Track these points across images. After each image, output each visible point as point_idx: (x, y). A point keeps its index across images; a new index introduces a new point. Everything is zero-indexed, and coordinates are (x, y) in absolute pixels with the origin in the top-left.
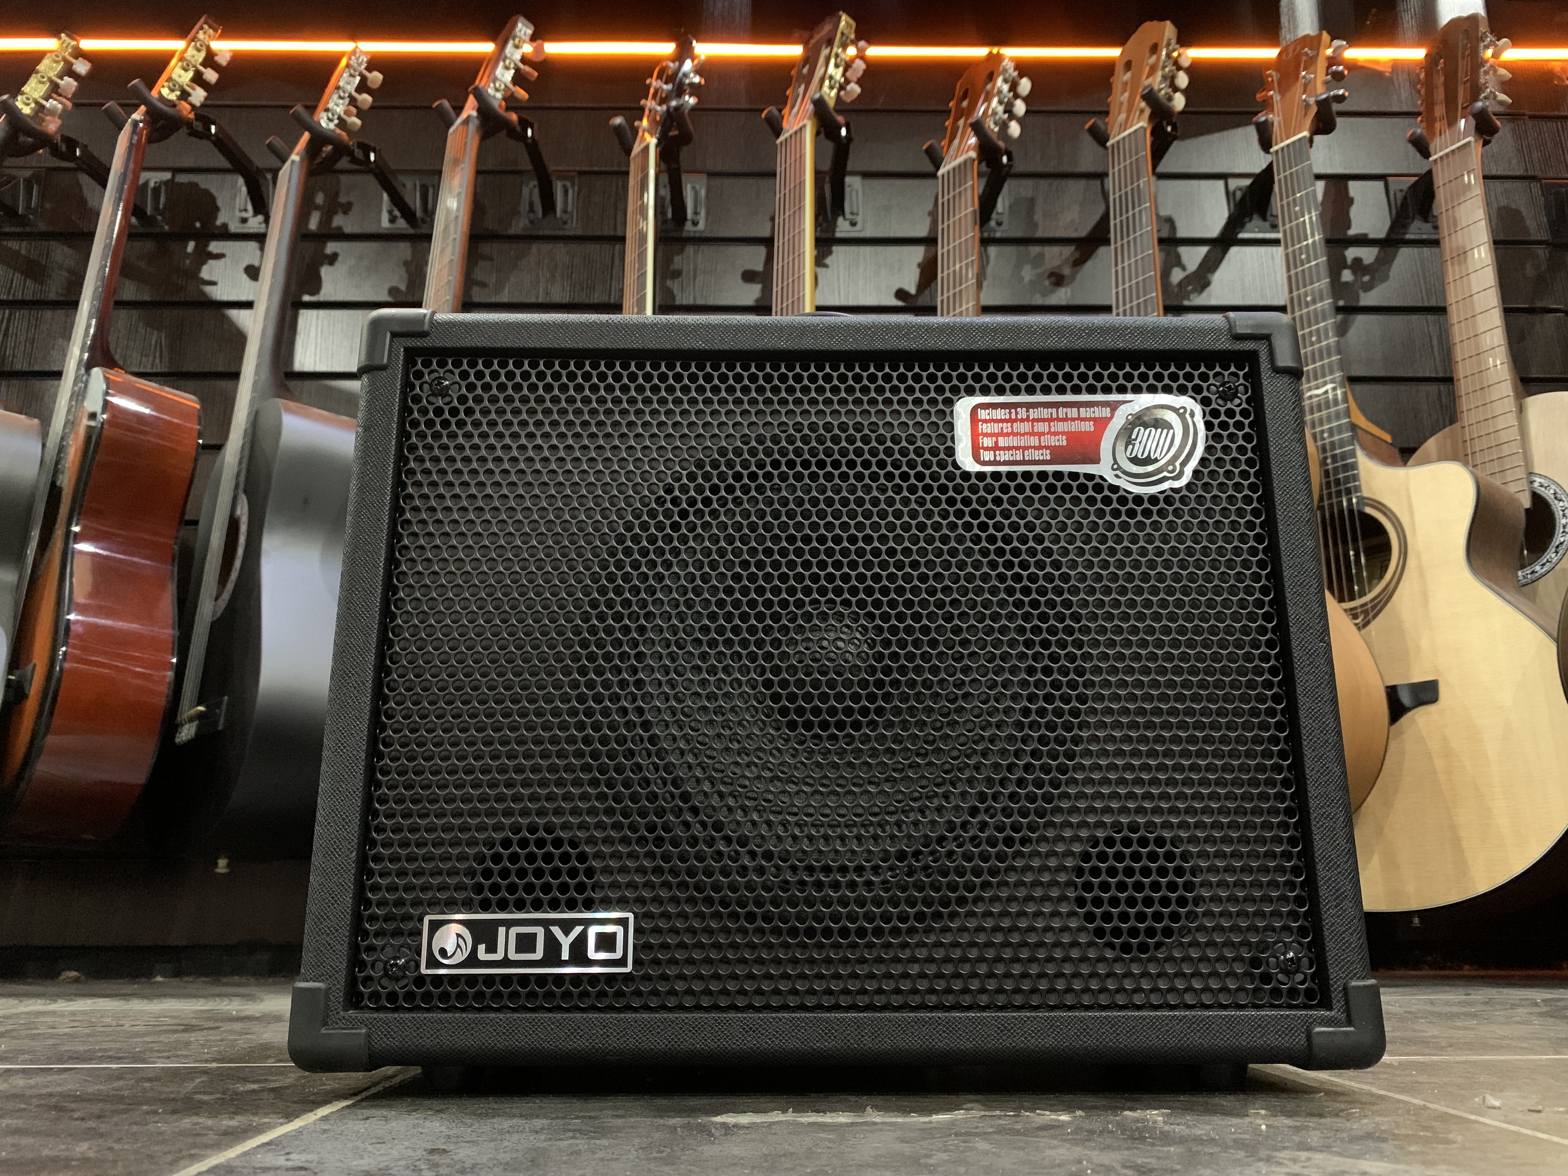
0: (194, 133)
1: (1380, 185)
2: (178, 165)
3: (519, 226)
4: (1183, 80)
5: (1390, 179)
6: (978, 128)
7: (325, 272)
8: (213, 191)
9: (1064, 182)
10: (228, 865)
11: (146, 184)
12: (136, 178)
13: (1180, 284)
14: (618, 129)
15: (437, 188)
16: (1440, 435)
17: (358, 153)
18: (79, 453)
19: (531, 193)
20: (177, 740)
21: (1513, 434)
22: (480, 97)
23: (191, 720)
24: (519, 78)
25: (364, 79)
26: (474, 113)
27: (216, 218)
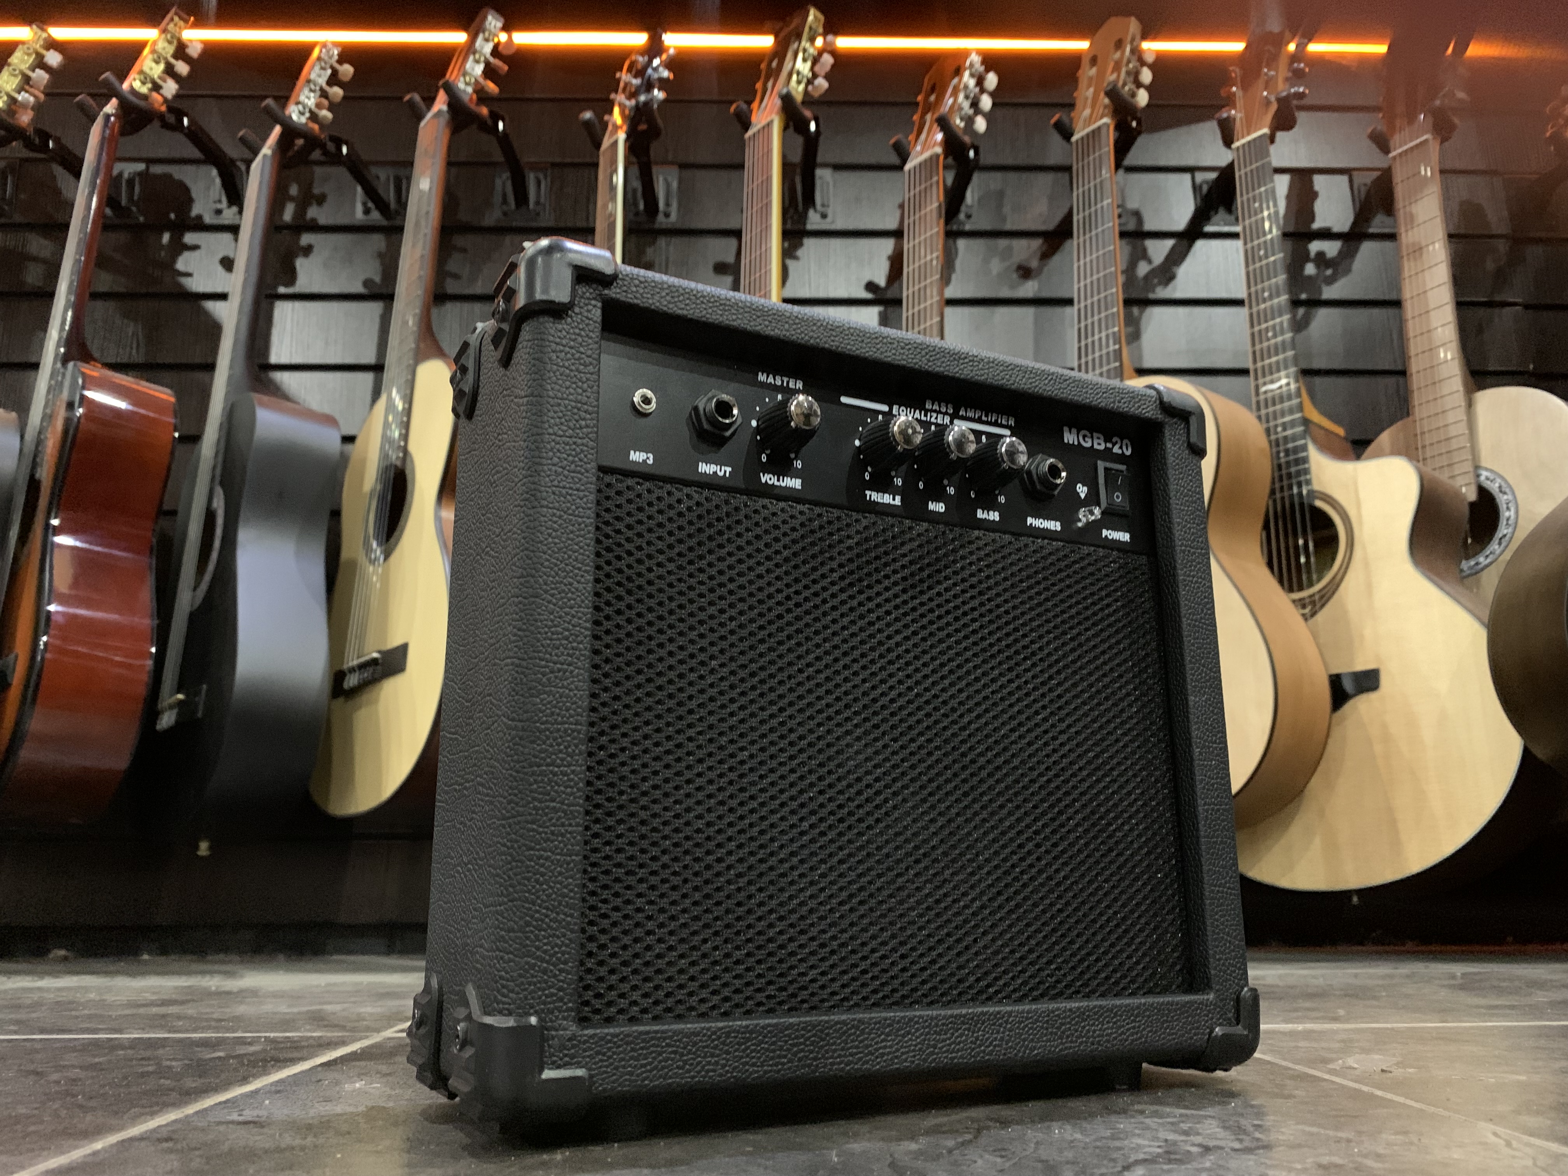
0: (165, 125)
1: (1344, 179)
2: (152, 155)
3: (491, 218)
4: (1146, 76)
5: (1355, 173)
6: (943, 123)
7: (300, 263)
8: (189, 183)
9: (1032, 176)
10: (210, 848)
11: (120, 175)
12: (109, 168)
13: (1146, 277)
14: (587, 124)
15: (409, 179)
16: (1393, 428)
17: (331, 147)
18: (57, 445)
19: (504, 184)
20: (158, 727)
21: (1462, 428)
22: (450, 90)
23: (171, 707)
24: (489, 72)
25: (335, 72)
26: (445, 108)
27: (190, 210)
